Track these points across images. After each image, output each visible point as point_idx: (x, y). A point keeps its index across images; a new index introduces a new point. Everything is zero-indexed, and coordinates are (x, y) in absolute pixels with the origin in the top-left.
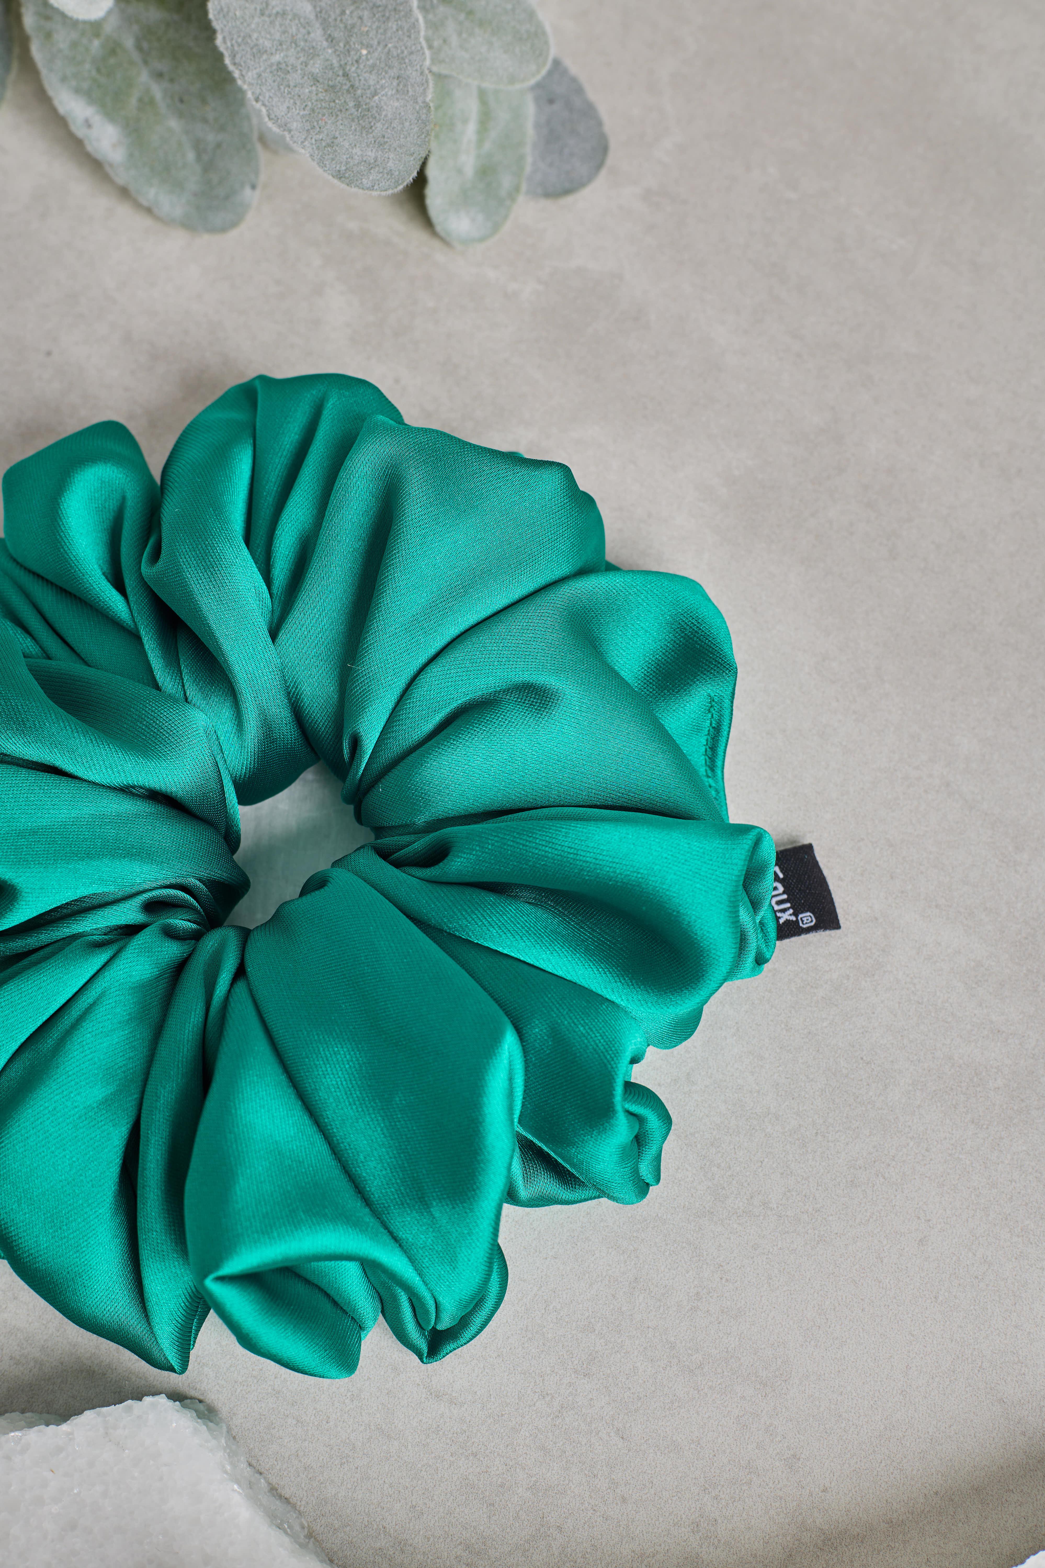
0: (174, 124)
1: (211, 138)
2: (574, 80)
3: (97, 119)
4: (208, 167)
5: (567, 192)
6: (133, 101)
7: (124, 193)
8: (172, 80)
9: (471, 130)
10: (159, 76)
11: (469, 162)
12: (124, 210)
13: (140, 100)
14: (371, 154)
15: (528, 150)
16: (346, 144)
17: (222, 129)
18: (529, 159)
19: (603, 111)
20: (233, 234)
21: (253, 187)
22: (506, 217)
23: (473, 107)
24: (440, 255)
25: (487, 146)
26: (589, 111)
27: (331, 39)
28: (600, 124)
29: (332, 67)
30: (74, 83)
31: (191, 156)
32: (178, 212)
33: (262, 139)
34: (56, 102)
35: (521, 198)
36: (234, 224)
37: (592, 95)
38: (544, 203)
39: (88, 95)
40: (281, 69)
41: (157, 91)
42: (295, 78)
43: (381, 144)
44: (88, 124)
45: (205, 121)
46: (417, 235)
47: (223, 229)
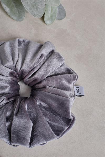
0: (16, 8)
1: (20, 10)
2: (63, 7)
3: (7, 7)
4: (19, 14)
5: (61, 20)
6: (11, 6)
7: (9, 16)
8: (16, 3)
9: (50, 11)
10: (14, 3)
11: (50, 15)
12: (9, 18)
13: (12, 6)
14: (37, 13)
15: (57, 14)
16: (34, 12)
17: (21, 9)
18: (57, 15)
19: (66, 10)
20: (22, 22)
21: (25, 16)
22: (54, 22)
23: (50, 9)
24: (46, 26)
25: (52, 14)
26: (64, 10)
28: (65, 12)
29: (34, 3)
30: (4, 3)
31: (17, 12)
32: (16, 19)
33: (26, 11)
34: (2, 5)
35: (55, 20)
36: (22, 21)
37: (65, 8)
38: (58, 20)
39: (6, 5)
40: (28, 3)
41: (14, 5)
42: (29, 4)
43: (39, 12)
44: (6, 8)
45: (19, 8)
46: (43, 23)
47: (21, 21)
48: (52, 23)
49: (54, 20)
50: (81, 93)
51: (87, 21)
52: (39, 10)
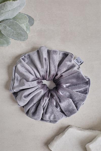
48: (30, 31)
49: (29, 28)
50: (81, 62)
51: (49, 13)
52: (23, 35)
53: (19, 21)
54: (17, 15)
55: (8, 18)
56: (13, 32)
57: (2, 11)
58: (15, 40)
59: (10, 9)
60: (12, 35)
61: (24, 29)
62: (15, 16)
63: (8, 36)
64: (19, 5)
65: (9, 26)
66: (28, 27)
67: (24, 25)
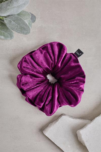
0: (6, 33)
3: (1, 36)
4: (10, 35)
10: (3, 31)
13: (3, 33)
14: (27, 32)
16: (25, 32)
17: (10, 32)
27: (18, 24)
28: (34, 15)
31: (8, 35)
32: (10, 39)
43: (27, 30)
45: (8, 32)
48: (32, 27)
53: (23, 17)
54: (21, 12)
55: (13, 14)
56: (17, 26)
57: (8, 7)
58: (19, 33)
59: (16, 6)
60: (16, 29)
61: (27, 24)
62: (20, 13)
63: (12, 30)
64: (23, 2)
65: (14, 21)
66: (30, 23)
67: (27, 21)
